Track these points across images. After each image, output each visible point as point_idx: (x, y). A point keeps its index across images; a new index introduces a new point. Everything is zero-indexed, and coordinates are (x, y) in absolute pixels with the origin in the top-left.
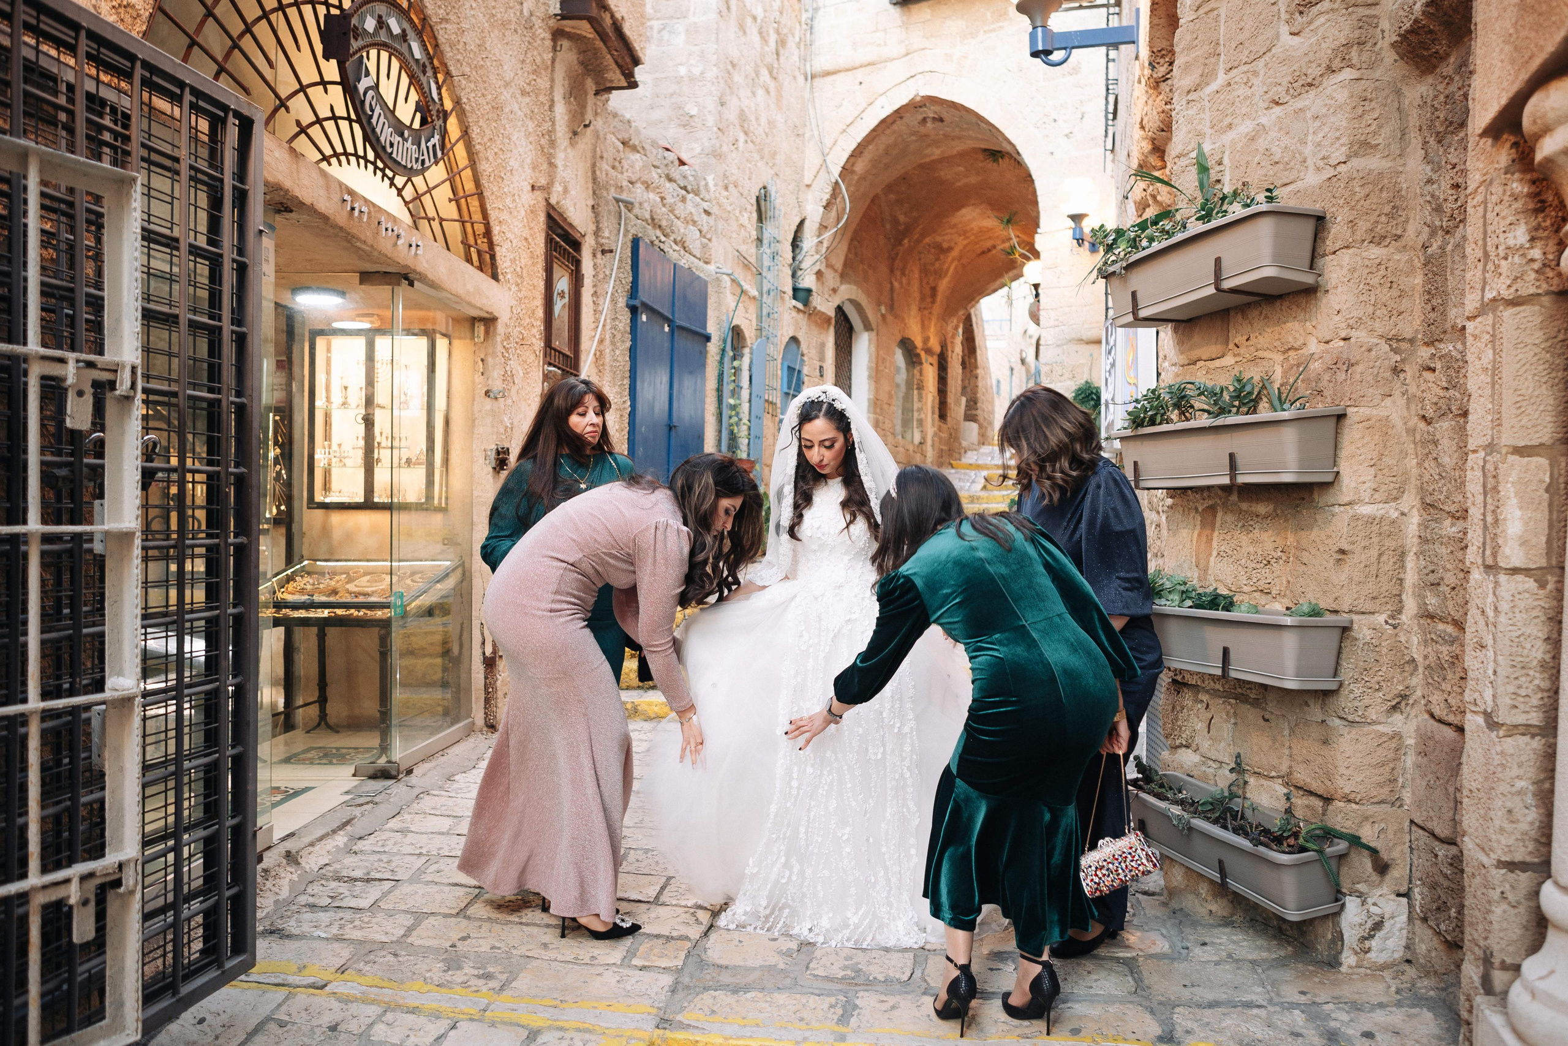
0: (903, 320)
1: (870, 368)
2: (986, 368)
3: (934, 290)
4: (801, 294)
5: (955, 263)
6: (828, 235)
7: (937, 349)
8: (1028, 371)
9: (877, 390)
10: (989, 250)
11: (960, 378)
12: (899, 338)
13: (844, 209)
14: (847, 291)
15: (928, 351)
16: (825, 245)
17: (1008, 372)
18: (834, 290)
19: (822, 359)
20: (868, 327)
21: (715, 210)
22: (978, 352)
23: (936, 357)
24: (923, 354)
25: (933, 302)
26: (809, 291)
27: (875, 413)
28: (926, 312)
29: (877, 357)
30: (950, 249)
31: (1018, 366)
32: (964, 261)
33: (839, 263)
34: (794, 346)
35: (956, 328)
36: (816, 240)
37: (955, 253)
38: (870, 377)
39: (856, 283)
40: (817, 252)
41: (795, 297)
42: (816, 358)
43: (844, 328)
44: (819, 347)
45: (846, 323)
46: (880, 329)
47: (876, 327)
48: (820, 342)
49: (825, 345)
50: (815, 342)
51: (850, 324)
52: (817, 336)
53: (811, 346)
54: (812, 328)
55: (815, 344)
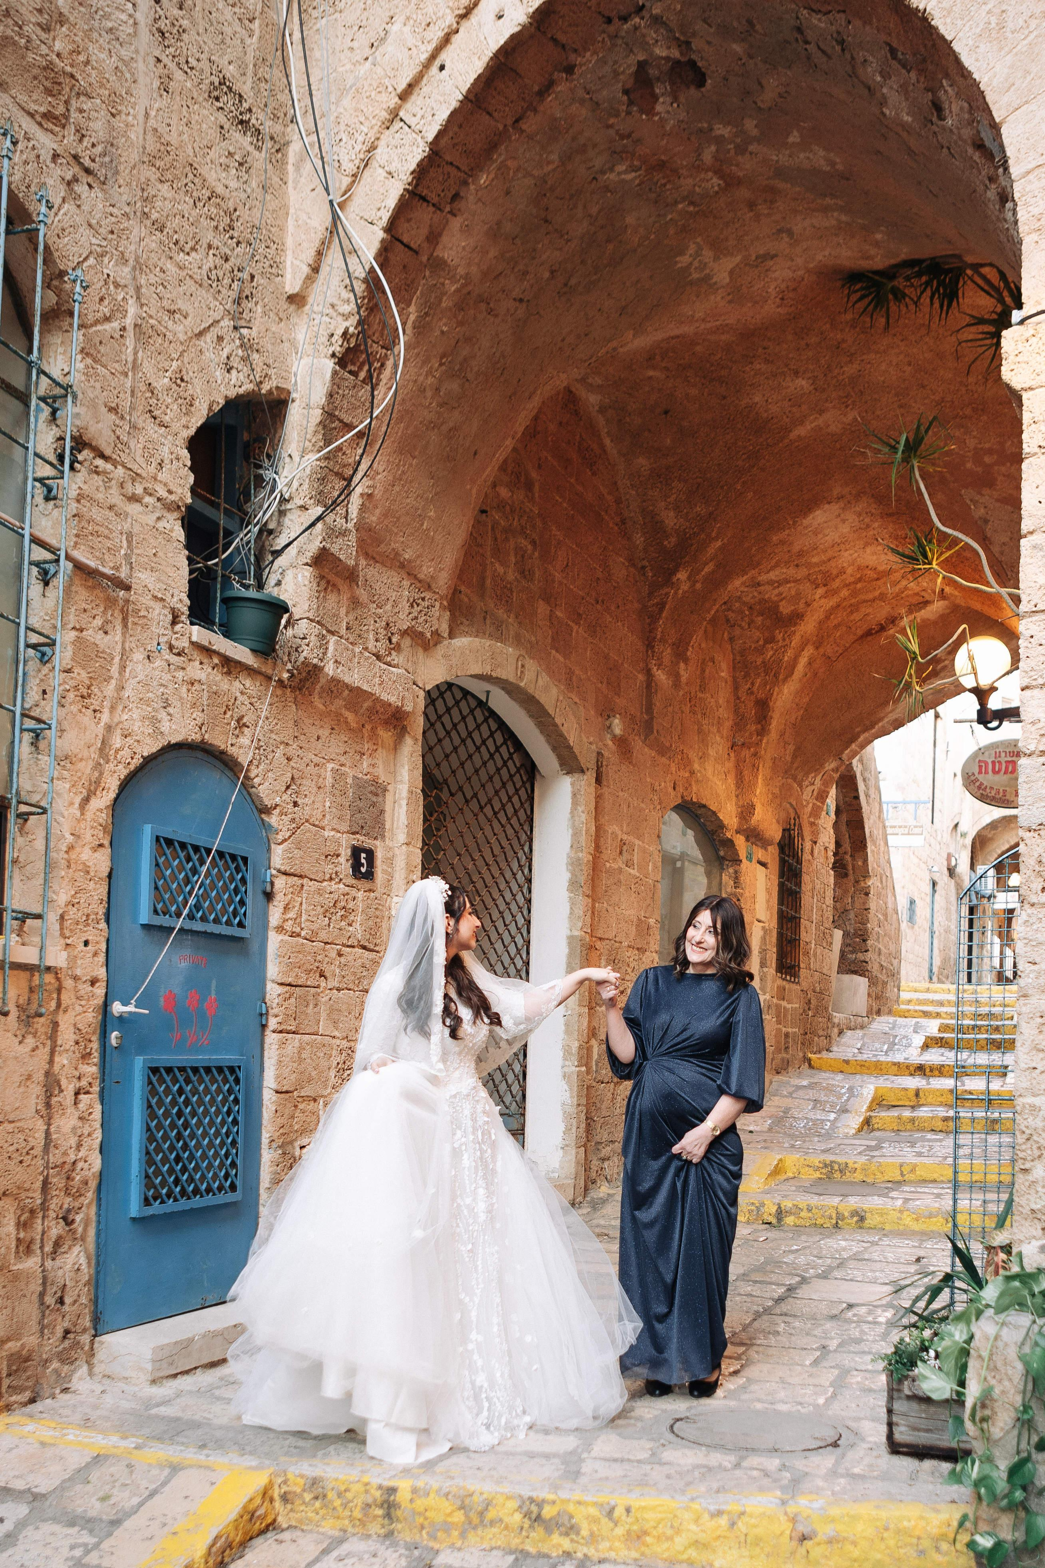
0: (686, 763)
2: (887, 878)
3: (763, 707)
5: (809, 652)
7: (775, 832)
8: (958, 886)
9: (597, 915)
10: (882, 628)
11: (830, 893)
12: (673, 801)
15: (754, 836)
17: (928, 889)
18: (417, 638)
19: (366, 827)
20: (573, 766)
22: (870, 848)
23: (774, 850)
24: (740, 842)
25: (763, 732)
28: (746, 753)
29: (599, 836)
30: (796, 617)
31: (943, 879)
32: (829, 649)
35: (822, 796)
37: (808, 626)
38: (576, 885)
40: (316, 499)
42: (335, 823)
43: (505, 763)
44: (350, 793)
45: (512, 750)
46: (611, 772)
47: (592, 765)
48: (355, 778)
49: (385, 790)
50: (329, 774)
51: (527, 755)
52: (342, 759)
53: (308, 785)
54: (314, 731)
55: (329, 781)
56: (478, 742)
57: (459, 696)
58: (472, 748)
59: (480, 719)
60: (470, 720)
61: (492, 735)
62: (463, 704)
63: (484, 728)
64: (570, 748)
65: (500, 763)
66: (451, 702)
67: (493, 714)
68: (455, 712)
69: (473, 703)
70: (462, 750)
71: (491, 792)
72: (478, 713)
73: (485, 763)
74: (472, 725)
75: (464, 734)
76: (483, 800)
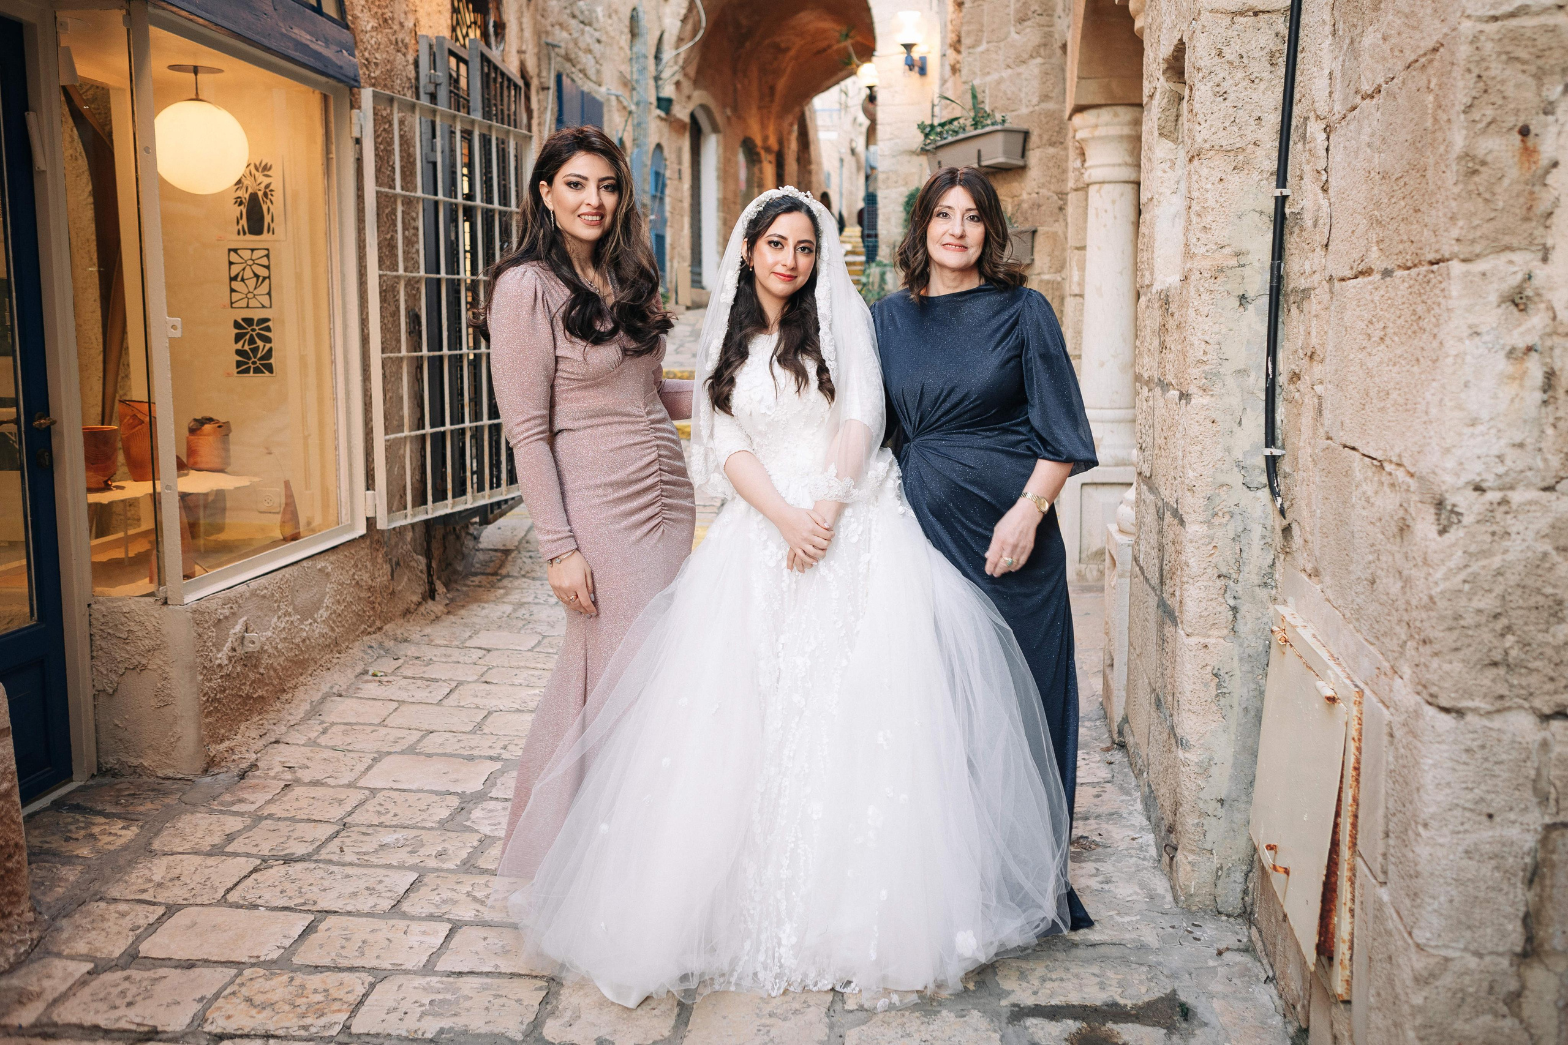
0: (745, 120)
1: (718, 169)
3: (772, 90)
4: (664, 104)
5: (793, 62)
6: (685, 47)
7: (776, 147)
8: (858, 162)
9: (725, 189)
12: (741, 138)
13: (700, 21)
14: (699, 96)
15: (768, 150)
16: (682, 56)
18: (689, 97)
19: (680, 163)
20: (716, 129)
21: (604, 38)
23: (774, 154)
24: (763, 153)
26: (669, 101)
27: (724, 211)
29: (725, 158)
30: (788, 49)
33: (692, 71)
34: (658, 152)
35: (792, 126)
36: (674, 53)
38: (718, 178)
39: (706, 88)
40: (676, 63)
41: (659, 107)
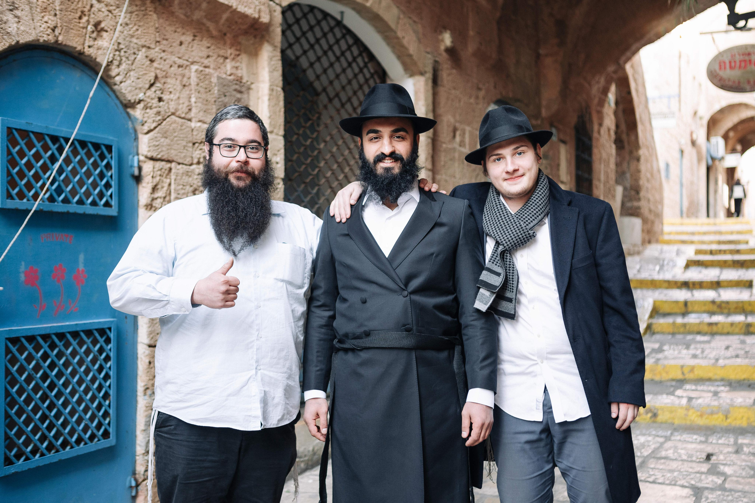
2: (652, 147)
11: (612, 161)
15: (557, 121)
23: (571, 131)
42: (201, 116)
43: (361, 70)
44: (216, 90)
45: (366, 60)
46: (445, 76)
47: (429, 69)
48: (219, 78)
49: (249, 89)
50: (193, 75)
51: (379, 64)
52: (206, 62)
53: (173, 83)
54: (178, 37)
55: (194, 80)
56: (338, 53)
57: (320, 16)
58: (333, 59)
59: (339, 35)
60: (330, 36)
61: (349, 48)
62: (324, 24)
63: (343, 43)
64: (410, 56)
65: (357, 70)
66: (313, 22)
67: (349, 32)
68: (317, 30)
69: (332, 23)
70: (324, 60)
71: (350, 93)
72: (337, 31)
73: (344, 71)
74: (332, 41)
75: (326, 47)
76: (344, 99)
